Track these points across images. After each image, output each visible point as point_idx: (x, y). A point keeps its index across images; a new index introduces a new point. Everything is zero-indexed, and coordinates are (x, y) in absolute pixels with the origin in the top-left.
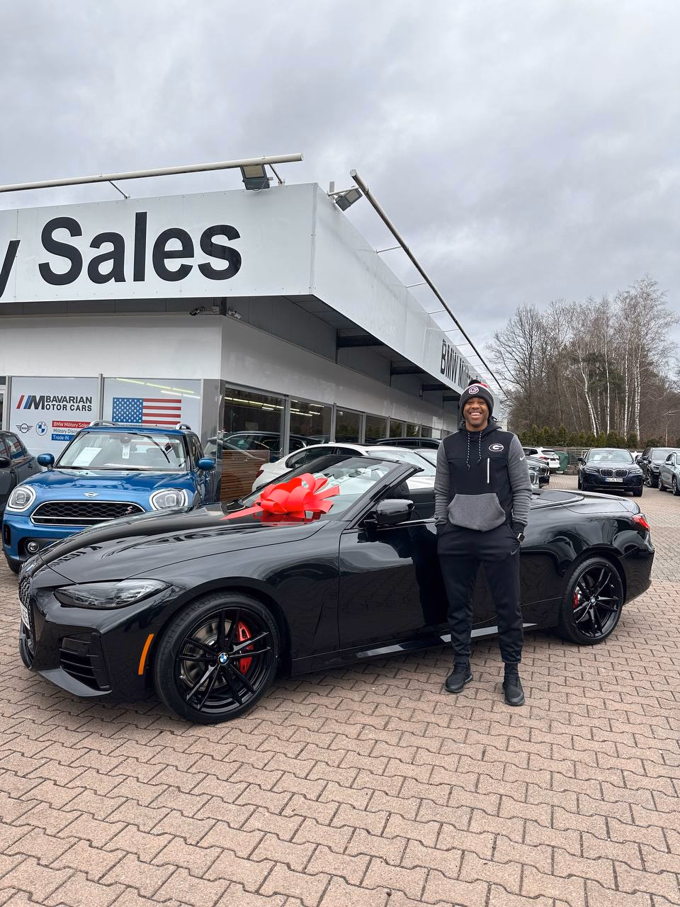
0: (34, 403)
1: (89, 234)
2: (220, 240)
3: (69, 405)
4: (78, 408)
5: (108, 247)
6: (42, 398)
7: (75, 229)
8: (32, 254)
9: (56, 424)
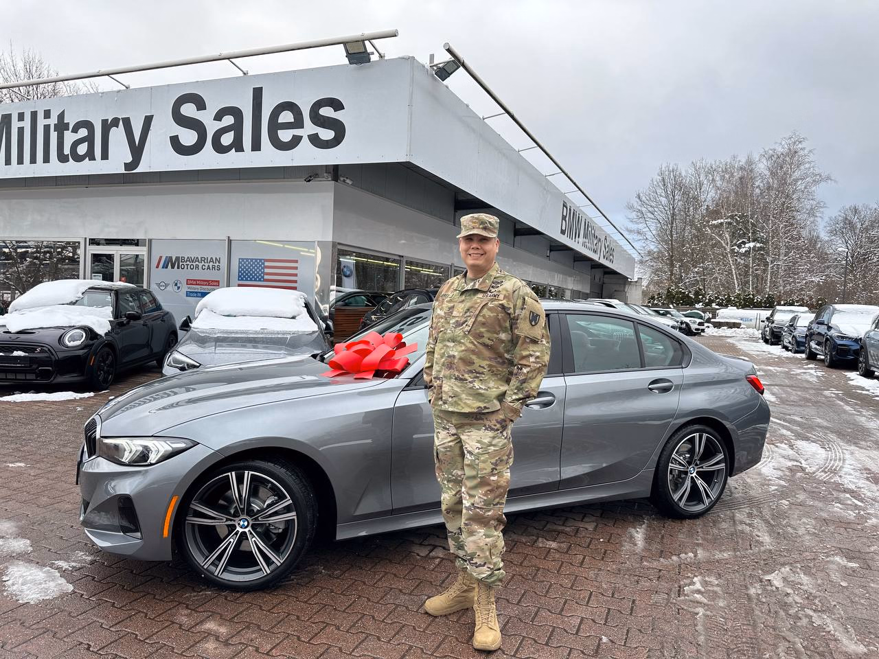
1: (212, 109)
2: (326, 112)
3: (200, 265)
4: (209, 268)
5: (228, 120)
6: (177, 258)
7: (201, 105)
8: (164, 127)
9: (189, 282)
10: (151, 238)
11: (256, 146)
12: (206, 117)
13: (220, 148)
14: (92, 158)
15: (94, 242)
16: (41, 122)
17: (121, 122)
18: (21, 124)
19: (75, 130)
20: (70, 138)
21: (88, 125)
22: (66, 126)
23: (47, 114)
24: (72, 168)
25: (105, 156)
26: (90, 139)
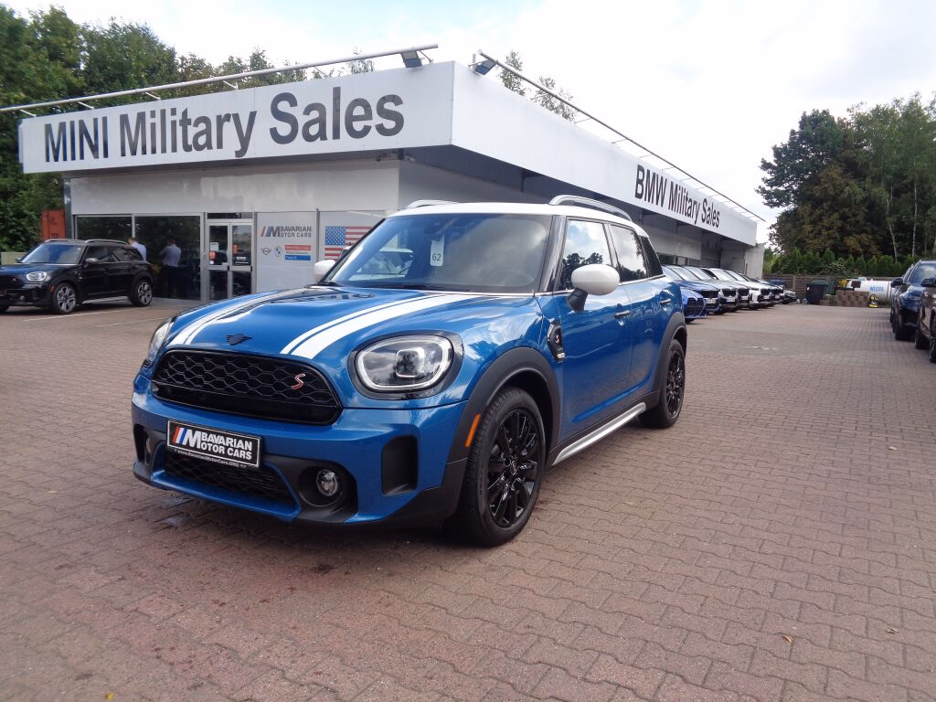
0: (273, 232)
1: (302, 105)
2: (389, 106)
3: (296, 233)
4: (302, 235)
5: (315, 114)
6: (278, 228)
7: (293, 101)
8: (265, 122)
9: (288, 247)
10: (256, 210)
11: (336, 135)
12: (297, 112)
13: (309, 138)
14: (210, 147)
15: (212, 216)
16: (169, 118)
17: (232, 119)
18: (153, 120)
19: (196, 125)
20: (192, 131)
21: (205, 120)
22: (189, 122)
23: (174, 112)
24: (195, 157)
25: (220, 146)
26: (207, 132)
